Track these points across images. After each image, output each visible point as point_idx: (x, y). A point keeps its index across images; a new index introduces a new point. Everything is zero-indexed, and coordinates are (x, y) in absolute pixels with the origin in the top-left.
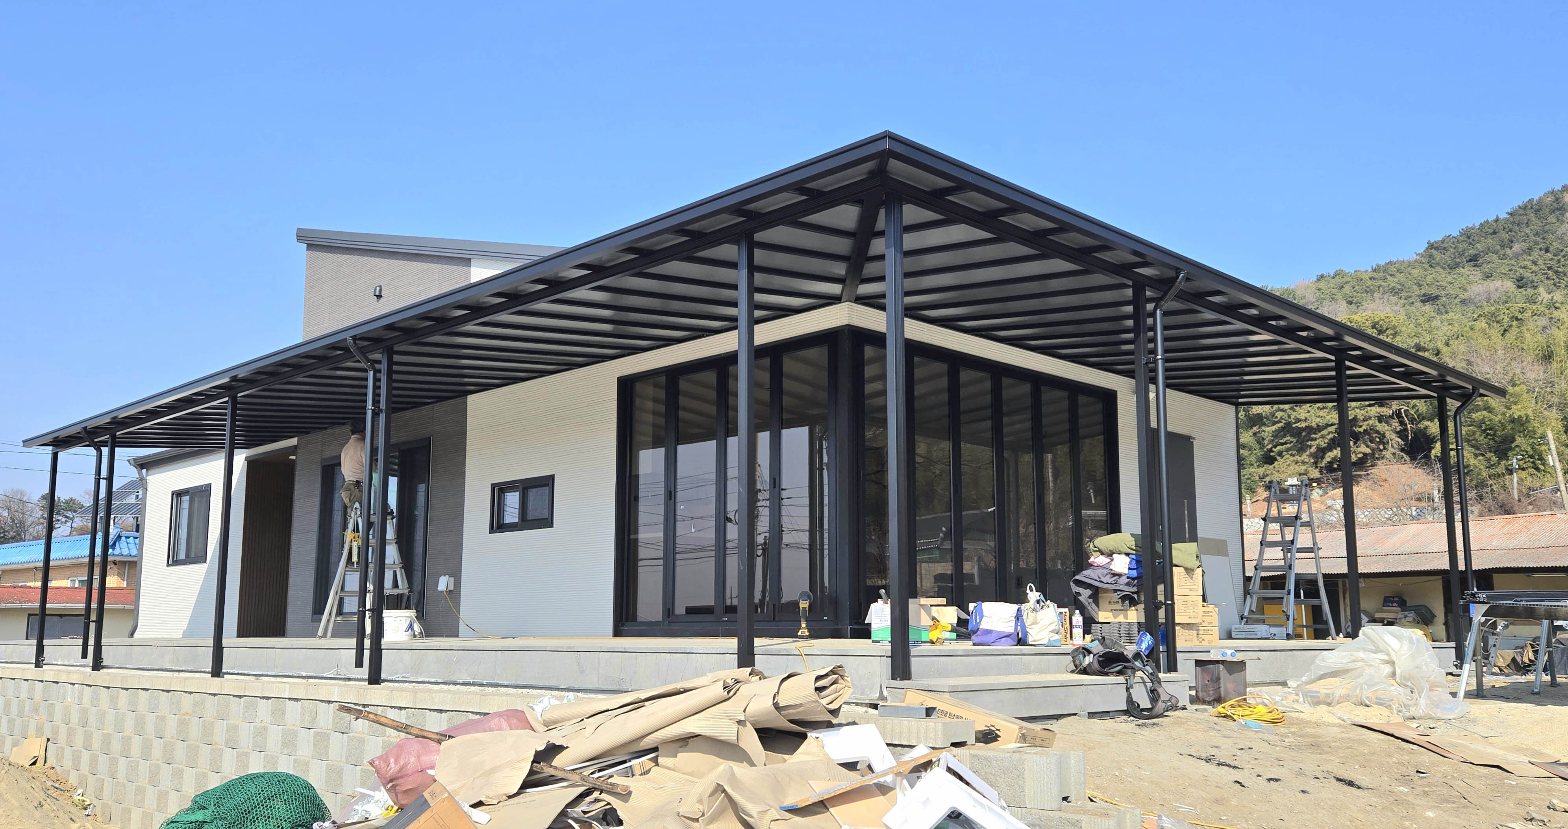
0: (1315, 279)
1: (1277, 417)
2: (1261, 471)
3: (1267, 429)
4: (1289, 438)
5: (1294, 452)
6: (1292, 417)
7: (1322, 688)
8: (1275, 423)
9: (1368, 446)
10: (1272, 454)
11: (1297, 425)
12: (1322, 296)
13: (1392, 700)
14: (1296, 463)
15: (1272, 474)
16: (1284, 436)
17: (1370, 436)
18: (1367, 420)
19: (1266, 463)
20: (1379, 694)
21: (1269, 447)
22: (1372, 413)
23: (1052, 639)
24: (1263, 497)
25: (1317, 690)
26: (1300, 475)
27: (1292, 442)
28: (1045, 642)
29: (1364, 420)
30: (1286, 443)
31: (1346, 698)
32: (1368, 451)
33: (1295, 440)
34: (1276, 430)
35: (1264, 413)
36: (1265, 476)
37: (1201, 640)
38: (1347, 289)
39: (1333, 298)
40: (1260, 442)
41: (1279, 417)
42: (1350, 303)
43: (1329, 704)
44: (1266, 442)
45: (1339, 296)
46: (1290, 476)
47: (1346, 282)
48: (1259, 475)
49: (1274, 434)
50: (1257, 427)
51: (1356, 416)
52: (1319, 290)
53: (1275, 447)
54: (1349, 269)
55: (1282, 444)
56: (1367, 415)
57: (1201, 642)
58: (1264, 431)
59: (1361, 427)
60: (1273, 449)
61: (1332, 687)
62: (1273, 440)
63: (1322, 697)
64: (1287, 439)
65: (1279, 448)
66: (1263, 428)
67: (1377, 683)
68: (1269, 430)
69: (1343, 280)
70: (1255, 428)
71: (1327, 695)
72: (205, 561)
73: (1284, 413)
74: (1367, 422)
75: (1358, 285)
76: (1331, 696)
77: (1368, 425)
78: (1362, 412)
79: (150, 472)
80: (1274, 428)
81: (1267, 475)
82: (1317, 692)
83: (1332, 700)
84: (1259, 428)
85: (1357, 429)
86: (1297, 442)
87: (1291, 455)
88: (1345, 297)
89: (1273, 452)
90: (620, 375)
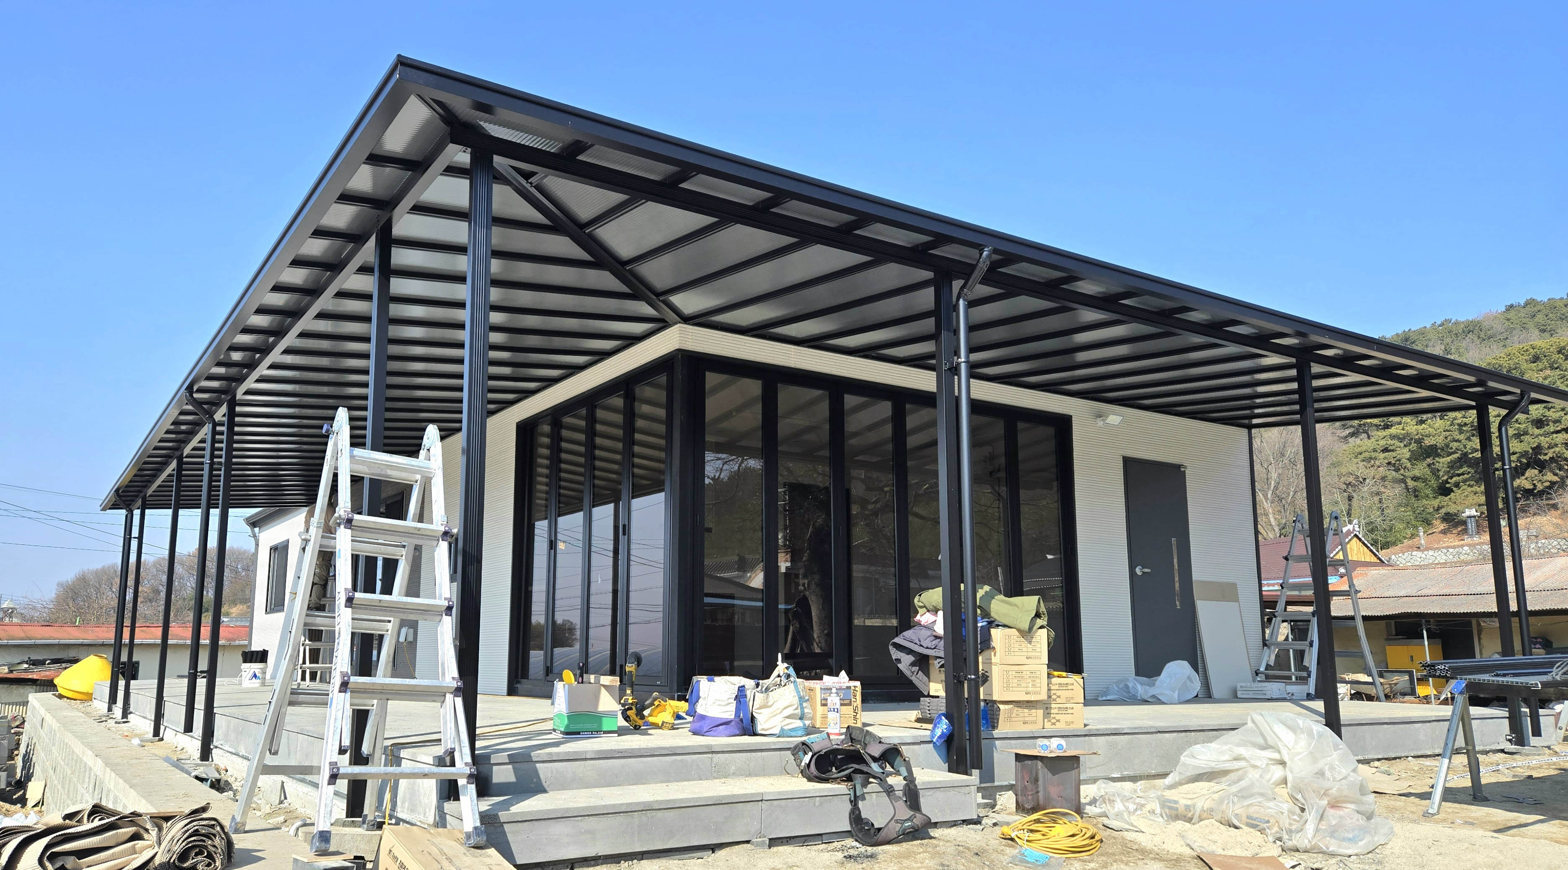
0: (1504, 309)
1: (1452, 448)
2: (1436, 503)
3: (1441, 460)
4: (1466, 468)
5: (1472, 483)
6: (1468, 447)
7: (1183, 796)
8: (1450, 454)
9: (1556, 474)
10: (1447, 486)
11: (1474, 455)
12: (1512, 326)
13: (1268, 822)
14: (1475, 494)
15: (1448, 505)
16: (1461, 467)
17: (1558, 464)
18: (1552, 448)
19: (1441, 494)
20: (1252, 810)
21: (1445, 478)
22: (1558, 440)
23: (785, 728)
24: (1440, 529)
25: (1176, 799)
26: (1480, 505)
27: (1469, 473)
28: (776, 731)
29: (1549, 448)
30: (1463, 474)
31: (1209, 814)
32: (1556, 479)
33: (1473, 471)
34: (1451, 461)
35: (1438, 444)
36: (1439, 508)
37: (1054, 721)
38: (1540, 318)
39: (1524, 328)
40: (1435, 472)
41: (1454, 448)
42: (1544, 331)
43: (1190, 820)
44: (1441, 473)
45: (1531, 325)
46: (1468, 507)
47: (1539, 311)
48: (1434, 507)
49: (1450, 465)
50: (1431, 458)
51: (1540, 444)
52: (1508, 320)
53: (1451, 478)
54: (1542, 297)
55: (1459, 475)
56: (1553, 442)
57: (1054, 724)
58: (1439, 462)
59: (1546, 454)
60: (1449, 480)
61: (1195, 796)
62: (1449, 472)
63: (1181, 809)
64: (1464, 469)
65: (1454, 479)
66: (1437, 459)
67: (1252, 795)
68: (1443, 462)
69: (1535, 308)
70: (1428, 460)
71: (1187, 807)
72: (283, 611)
73: (1459, 444)
74: (1553, 450)
75: (1552, 313)
76: (1192, 809)
77: (1554, 452)
78: (1547, 439)
79: (262, 529)
80: (1449, 459)
81: (1443, 507)
82: (1176, 802)
83: (1193, 815)
84: (1434, 459)
85: (1542, 457)
86: (1475, 472)
87: (1469, 486)
88: (1537, 325)
89: (1449, 483)
90: (518, 421)
